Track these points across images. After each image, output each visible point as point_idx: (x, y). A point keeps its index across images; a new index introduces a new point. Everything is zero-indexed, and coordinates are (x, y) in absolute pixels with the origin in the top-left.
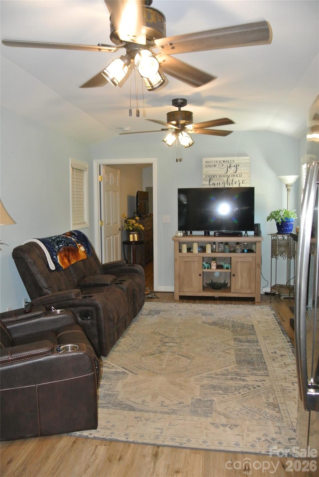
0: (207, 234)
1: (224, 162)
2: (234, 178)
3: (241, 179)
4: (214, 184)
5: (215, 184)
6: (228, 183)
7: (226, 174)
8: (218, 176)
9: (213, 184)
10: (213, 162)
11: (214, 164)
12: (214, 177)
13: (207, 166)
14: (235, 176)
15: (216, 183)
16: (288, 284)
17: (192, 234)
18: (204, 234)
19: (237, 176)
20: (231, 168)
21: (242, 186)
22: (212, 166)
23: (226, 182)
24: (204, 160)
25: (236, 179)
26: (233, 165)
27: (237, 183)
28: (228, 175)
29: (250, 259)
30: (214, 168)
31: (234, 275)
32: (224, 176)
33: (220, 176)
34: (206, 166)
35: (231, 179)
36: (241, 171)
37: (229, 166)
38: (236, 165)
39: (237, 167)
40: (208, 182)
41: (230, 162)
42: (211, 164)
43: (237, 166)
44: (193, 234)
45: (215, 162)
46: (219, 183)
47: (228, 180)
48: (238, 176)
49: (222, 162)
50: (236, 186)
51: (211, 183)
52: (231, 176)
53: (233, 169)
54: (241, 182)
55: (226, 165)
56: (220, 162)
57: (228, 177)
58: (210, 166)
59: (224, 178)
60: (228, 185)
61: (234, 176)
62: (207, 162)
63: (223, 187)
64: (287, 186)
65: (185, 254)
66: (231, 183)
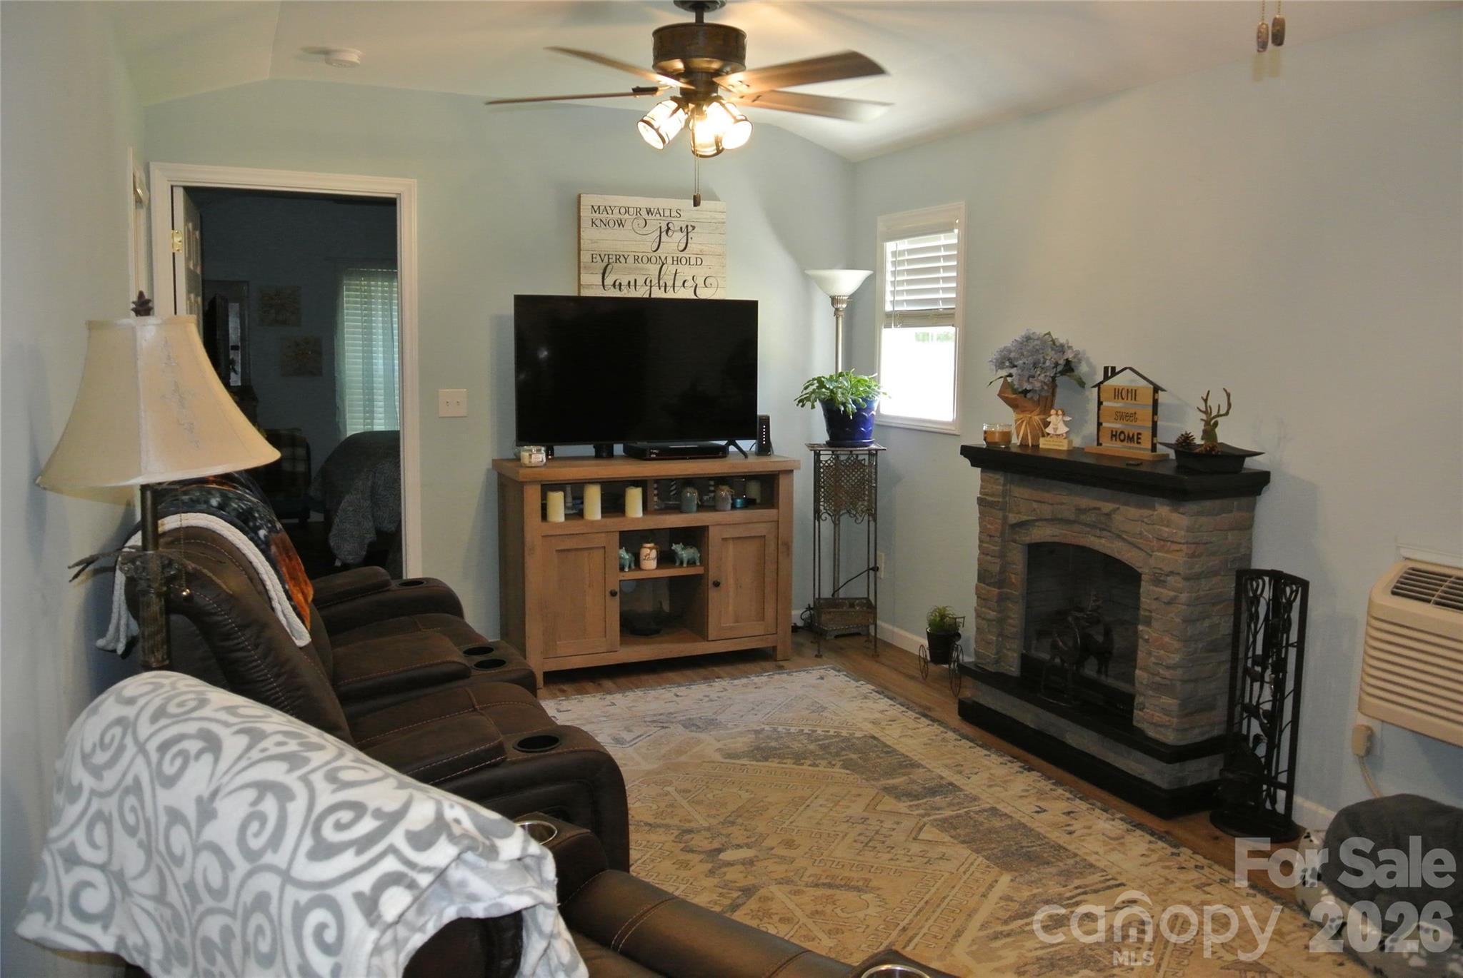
0: (604, 454)
1: (649, 212)
2: (681, 268)
3: (700, 272)
4: (617, 283)
5: (620, 284)
6: (662, 283)
7: (654, 254)
8: (631, 260)
9: (614, 285)
10: (616, 211)
11: (620, 216)
12: (617, 260)
13: (598, 222)
14: (684, 261)
15: (625, 283)
16: (836, 596)
17: (552, 454)
18: (594, 454)
19: (688, 261)
20: (670, 233)
21: (704, 294)
22: (611, 223)
23: (655, 282)
24: (587, 201)
25: (686, 272)
26: (676, 225)
27: (690, 283)
28: (663, 258)
29: (760, 529)
30: (617, 232)
31: (717, 584)
32: (649, 260)
33: (636, 259)
34: (593, 222)
35: (669, 269)
36: (700, 247)
37: (664, 228)
38: (687, 226)
39: (687, 233)
40: (601, 276)
41: (667, 213)
42: (610, 216)
43: (687, 230)
44: (555, 455)
45: (623, 211)
46: (632, 283)
47: (662, 273)
48: (693, 261)
49: (644, 212)
50: (685, 294)
51: (609, 281)
52: (669, 260)
53: (678, 237)
54: (700, 281)
55: (655, 223)
56: (638, 211)
57: (663, 264)
58: (606, 224)
59: (649, 265)
60: (663, 289)
61: (679, 260)
62: (596, 208)
63: (647, 296)
64: (834, 300)
65: (559, 525)
66: (670, 283)
